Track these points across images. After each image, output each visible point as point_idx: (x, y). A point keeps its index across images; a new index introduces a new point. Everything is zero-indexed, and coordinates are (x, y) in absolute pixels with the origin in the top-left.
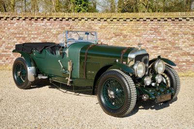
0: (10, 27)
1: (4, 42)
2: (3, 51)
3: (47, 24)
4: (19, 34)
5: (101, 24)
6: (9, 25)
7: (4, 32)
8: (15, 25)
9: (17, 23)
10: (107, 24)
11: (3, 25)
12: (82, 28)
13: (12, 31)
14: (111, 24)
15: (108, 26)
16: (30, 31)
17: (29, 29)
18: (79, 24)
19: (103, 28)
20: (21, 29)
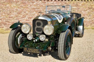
0: (31, 5)
1: (27, 14)
2: (27, 20)
3: (54, 3)
4: (37, 9)
5: (82, 3)
6: (31, 3)
7: (27, 8)
8: (35, 3)
9: (36, 2)
10: (86, 3)
11: (27, 3)
12: (73, 5)
13: (33, 7)
14: (87, 3)
15: (86, 4)
16: (44, 7)
17: (44, 6)
18: (71, 3)
19: (84, 5)
20: (39, 6)
